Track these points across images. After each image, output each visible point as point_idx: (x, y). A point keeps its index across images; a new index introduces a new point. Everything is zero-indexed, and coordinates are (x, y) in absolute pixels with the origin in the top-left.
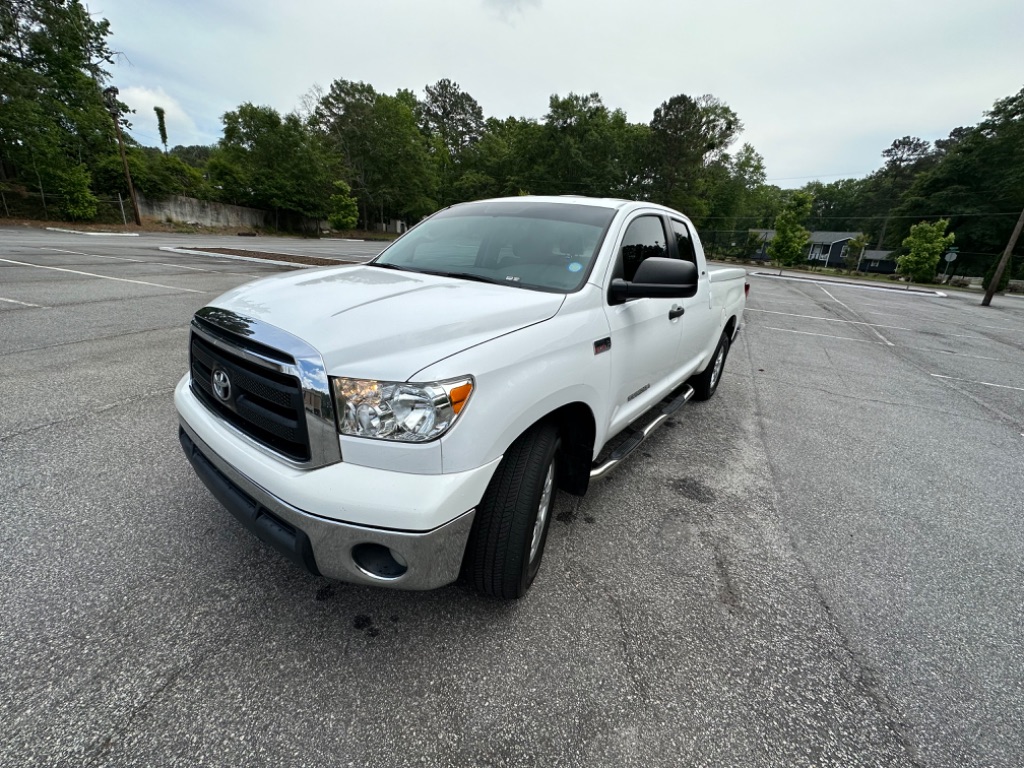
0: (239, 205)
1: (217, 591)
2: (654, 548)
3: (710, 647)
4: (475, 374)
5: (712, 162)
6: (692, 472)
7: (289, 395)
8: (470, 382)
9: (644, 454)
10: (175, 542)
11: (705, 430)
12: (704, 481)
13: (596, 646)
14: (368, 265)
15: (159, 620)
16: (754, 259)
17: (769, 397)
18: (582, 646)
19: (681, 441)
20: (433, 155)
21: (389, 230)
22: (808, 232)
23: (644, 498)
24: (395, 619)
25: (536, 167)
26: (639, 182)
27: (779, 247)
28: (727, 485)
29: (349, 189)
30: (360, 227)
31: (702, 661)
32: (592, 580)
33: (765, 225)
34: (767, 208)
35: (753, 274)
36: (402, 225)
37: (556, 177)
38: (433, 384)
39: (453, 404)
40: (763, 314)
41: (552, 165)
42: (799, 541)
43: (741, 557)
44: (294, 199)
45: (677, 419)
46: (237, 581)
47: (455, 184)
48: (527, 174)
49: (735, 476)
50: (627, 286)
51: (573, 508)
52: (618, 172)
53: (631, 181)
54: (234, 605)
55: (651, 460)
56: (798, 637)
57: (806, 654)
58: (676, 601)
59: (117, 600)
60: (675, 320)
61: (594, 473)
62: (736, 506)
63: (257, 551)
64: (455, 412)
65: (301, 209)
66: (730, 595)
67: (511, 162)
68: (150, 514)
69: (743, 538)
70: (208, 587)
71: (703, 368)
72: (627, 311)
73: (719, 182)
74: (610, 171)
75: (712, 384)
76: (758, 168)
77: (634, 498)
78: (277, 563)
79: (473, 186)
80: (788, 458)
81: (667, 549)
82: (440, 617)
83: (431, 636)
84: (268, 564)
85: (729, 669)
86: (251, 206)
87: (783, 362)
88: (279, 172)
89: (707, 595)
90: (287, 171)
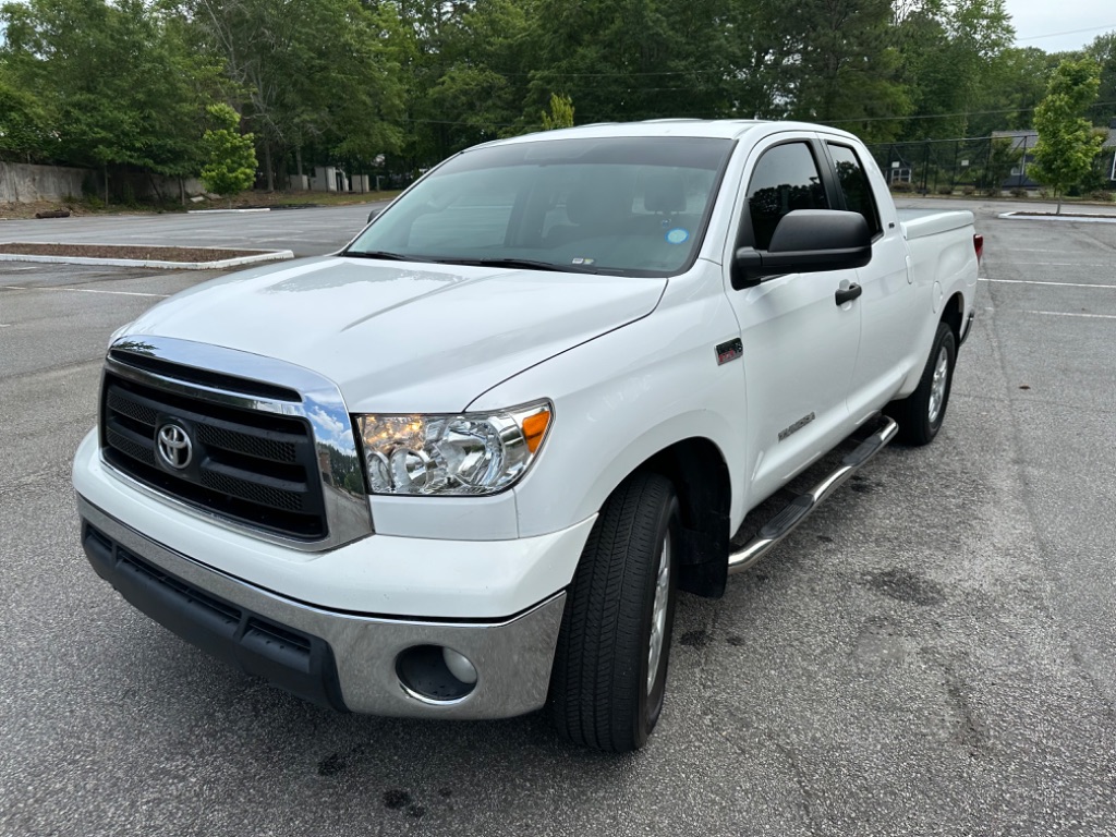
0: (36, 163)
1: (166, 772)
2: (845, 675)
3: (940, 802)
4: (553, 398)
5: (913, 13)
6: (905, 560)
7: (293, 445)
8: (546, 409)
9: (820, 538)
10: (81, 712)
11: (924, 493)
12: (924, 573)
13: (762, 811)
14: (339, 255)
15: (91, 813)
16: (1006, 187)
17: (1039, 433)
18: (740, 812)
19: (882, 513)
20: (386, 43)
21: (315, 186)
22: (1103, 130)
23: (824, 603)
24: (447, 794)
25: (581, 50)
26: (777, 63)
27: (1047, 162)
28: (964, 575)
29: (237, 117)
30: (260, 185)
31: (929, 820)
32: (748, 725)
33: (1024, 122)
34: (1024, 89)
35: (1006, 215)
36: (338, 175)
37: (620, 66)
38: (499, 413)
39: (528, 439)
40: (1027, 289)
41: (610, 45)
42: (1085, 651)
43: (988, 677)
44: (138, 145)
45: (873, 478)
46: (193, 757)
47: (430, 91)
48: (564, 64)
49: (977, 562)
50: (761, 258)
51: (705, 625)
52: (735, 49)
53: (760, 61)
54: (197, 788)
55: (831, 546)
56: (1079, 781)
57: (1091, 803)
58: (884, 746)
59: (19, 790)
60: (848, 306)
61: (733, 559)
62: (981, 606)
63: (211, 716)
64: (532, 451)
65: (150, 162)
66: (971, 733)
67: (534, 43)
68: (28, 676)
69: (992, 653)
70: (150, 767)
71: (911, 387)
72: (767, 299)
73: (926, 50)
74: (720, 46)
75: (933, 416)
76: (998, 18)
77: (806, 605)
78: (247, 730)
79: (465, 93)
80: (1070, 529)
81: (867, 675)
82: (515, 786)
83: (505, 811)
84: (234, 732)
85: (970, 828)
86: (59, 163)
87: (1065, 371)
88: (107, 96)
89: (934, 734)
90: (122, 93)
